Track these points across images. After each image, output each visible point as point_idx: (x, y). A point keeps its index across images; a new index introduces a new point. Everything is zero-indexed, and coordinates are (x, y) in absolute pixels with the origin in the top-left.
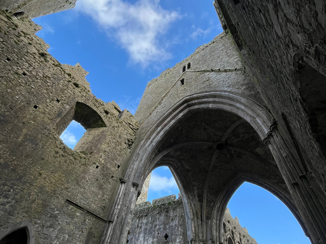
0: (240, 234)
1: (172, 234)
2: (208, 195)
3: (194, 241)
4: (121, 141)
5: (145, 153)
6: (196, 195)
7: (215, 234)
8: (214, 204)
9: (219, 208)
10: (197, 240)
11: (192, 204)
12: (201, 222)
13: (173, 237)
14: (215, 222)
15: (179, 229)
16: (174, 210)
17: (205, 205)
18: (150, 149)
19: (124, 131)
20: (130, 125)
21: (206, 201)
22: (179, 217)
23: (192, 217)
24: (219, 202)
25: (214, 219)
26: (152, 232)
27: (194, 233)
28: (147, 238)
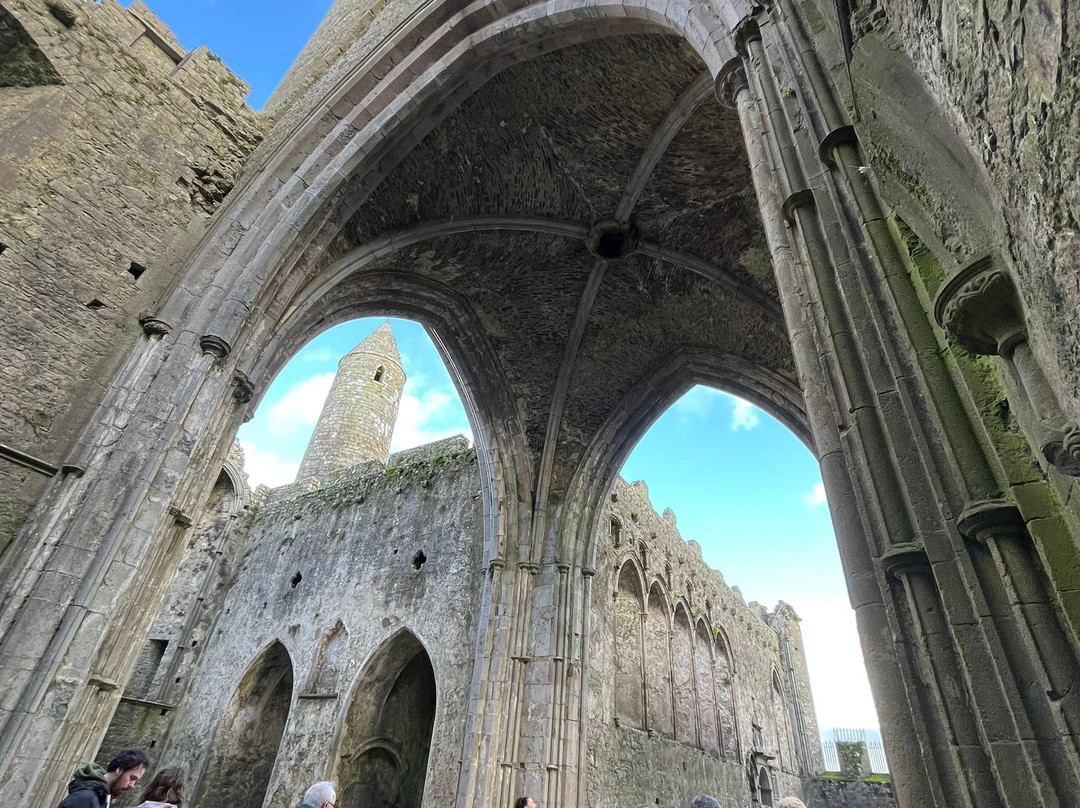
0: (668, 555)
1: (438, 552)
2: (565, 427)
3: (501, 566)
4: (155, 167)
5: (272, 228)
6: (523, 429)
7: (572, 547)
8: (580, 457)
9: (597, 468)
10: (512, 563)
11: (506, 456)
12: (530, 512)
13: (439, 561)
14: (578, 512)
15: (462, 536)
16: (451, 479)
17: (549, 457)
18: (292, 214)
19: (176, 129)
20: (219, 117)
21: (552, 445)
22: (465, 499)
23: (501, 495)
24: (599, 450)
25: (574, 501)
26: (376, 550)
27: (502, 544)
28: (361, 565)
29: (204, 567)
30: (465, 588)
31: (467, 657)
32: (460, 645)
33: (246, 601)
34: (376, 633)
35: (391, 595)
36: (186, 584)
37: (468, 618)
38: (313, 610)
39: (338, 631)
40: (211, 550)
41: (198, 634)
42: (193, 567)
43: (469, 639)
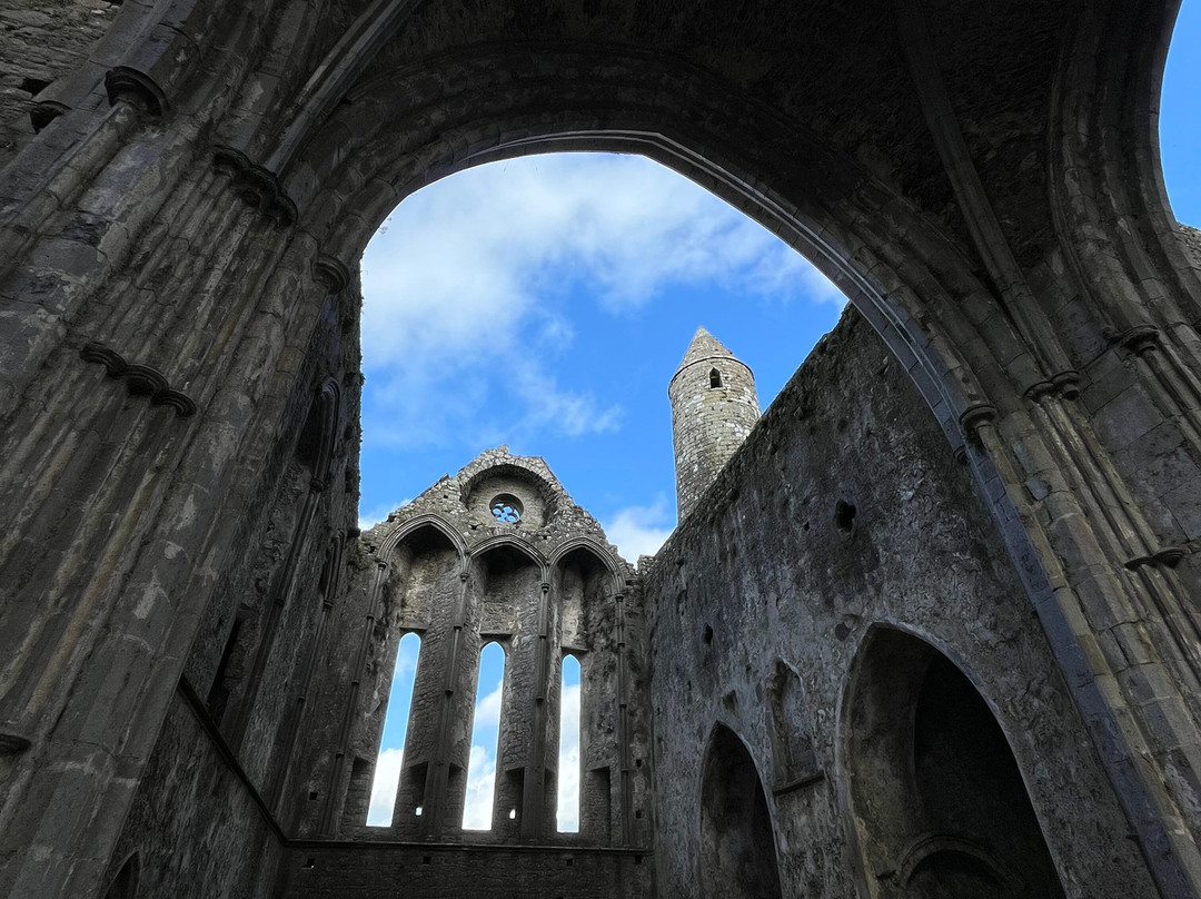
1: (868, 486)
2: (974, 129)
3: (989, 416)
8: (1042, 154)
9: (1094, 144)
10: (1010, 400)
11: (888, 247)
12: (992, 302)
13: (877, 496)
14: (1103, 236)
15: (894, 437)
22: (868, 388)
23: (916, 310)
24: (1076, 112)
25: (1080, 223)
26: (780, 541)
27: (966, 380)
28: (771, 573)
29: (612, 667)
30: (946, 508)
31: (1018, 617)
32: (991, 606)
33: (670, 690)
34: (835, 654)
35: (830, 588)
36: (602, 694)
37: (979, 551)
38: (741, 663)
39: (786, 678)
40: (611, 645)
41: (639, 750)
42: (601, 671)
43: (1001, 586)
